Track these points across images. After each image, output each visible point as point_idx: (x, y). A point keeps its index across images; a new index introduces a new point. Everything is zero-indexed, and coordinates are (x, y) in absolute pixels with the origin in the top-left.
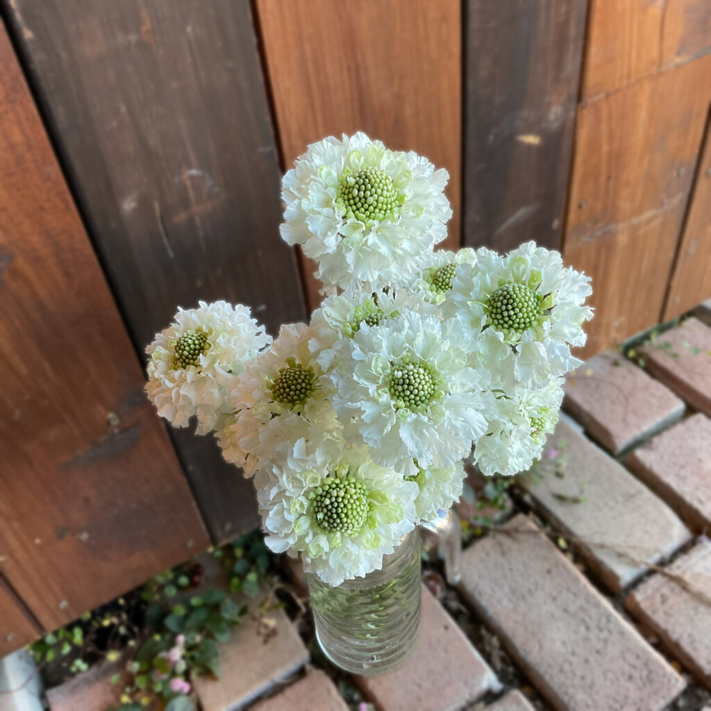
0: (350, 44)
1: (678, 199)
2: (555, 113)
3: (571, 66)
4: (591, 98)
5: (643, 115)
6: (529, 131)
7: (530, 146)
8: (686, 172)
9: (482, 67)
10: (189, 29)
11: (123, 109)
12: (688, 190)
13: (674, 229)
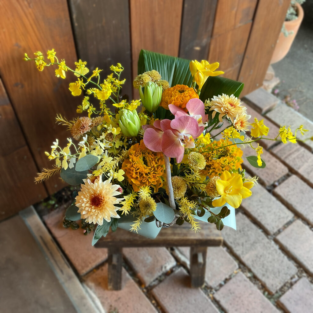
0: (153, 24)
1: (238, 65)
2: (205, 41)
3: (210, 28)
4: (215, 36)
5: (229, 41)
6: (197, 46)
7: (197, 51)
8: (241, 57)
9: (186, 29)
10: (114, 22)
11: (95, 43)
12: (241, 61)
13: (236, 74)
